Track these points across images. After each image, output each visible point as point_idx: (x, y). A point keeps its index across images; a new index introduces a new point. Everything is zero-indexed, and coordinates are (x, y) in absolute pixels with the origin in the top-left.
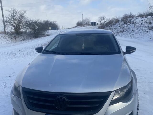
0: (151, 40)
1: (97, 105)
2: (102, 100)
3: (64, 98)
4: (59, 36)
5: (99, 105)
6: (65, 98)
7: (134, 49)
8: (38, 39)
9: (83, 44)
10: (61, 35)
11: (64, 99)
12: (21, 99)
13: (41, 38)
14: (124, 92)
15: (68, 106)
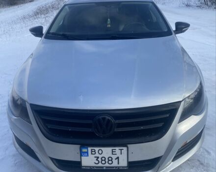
0: (183, 5)
1: (161, 125)
2: (168, 115)
3: (107, 117)
4: (67, 7)
5: (163, 123)
6: (110, 118)
7: (187, 26)
8: (16, 7)
9: (109, 20)
10: (69, 6)
11: (108, 119)
12: (31, 123)
13: (20, 6)
14: (192, 99)
15: (116, 130)
